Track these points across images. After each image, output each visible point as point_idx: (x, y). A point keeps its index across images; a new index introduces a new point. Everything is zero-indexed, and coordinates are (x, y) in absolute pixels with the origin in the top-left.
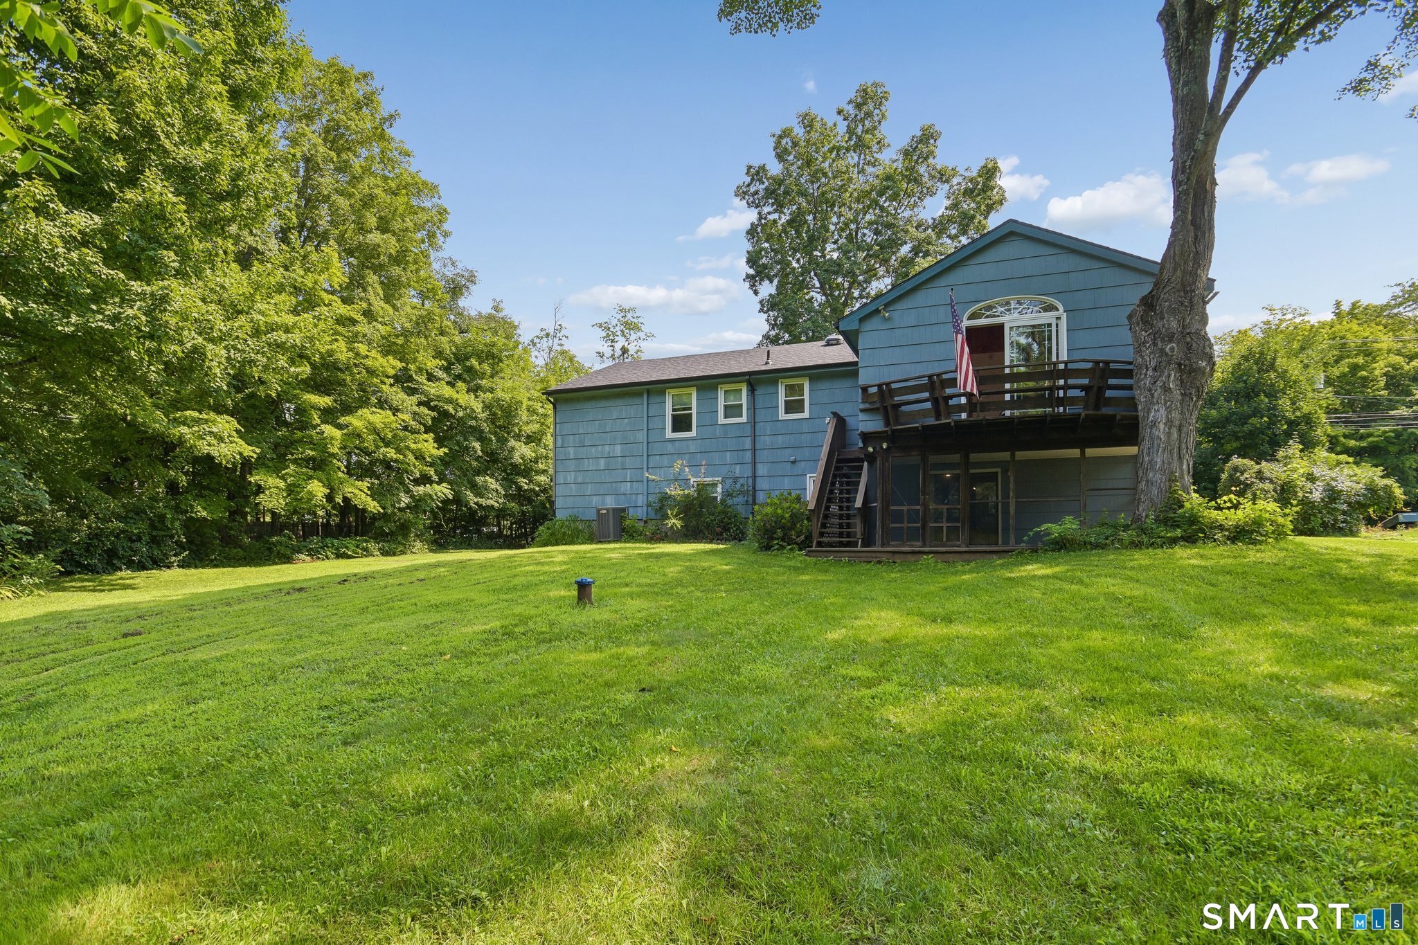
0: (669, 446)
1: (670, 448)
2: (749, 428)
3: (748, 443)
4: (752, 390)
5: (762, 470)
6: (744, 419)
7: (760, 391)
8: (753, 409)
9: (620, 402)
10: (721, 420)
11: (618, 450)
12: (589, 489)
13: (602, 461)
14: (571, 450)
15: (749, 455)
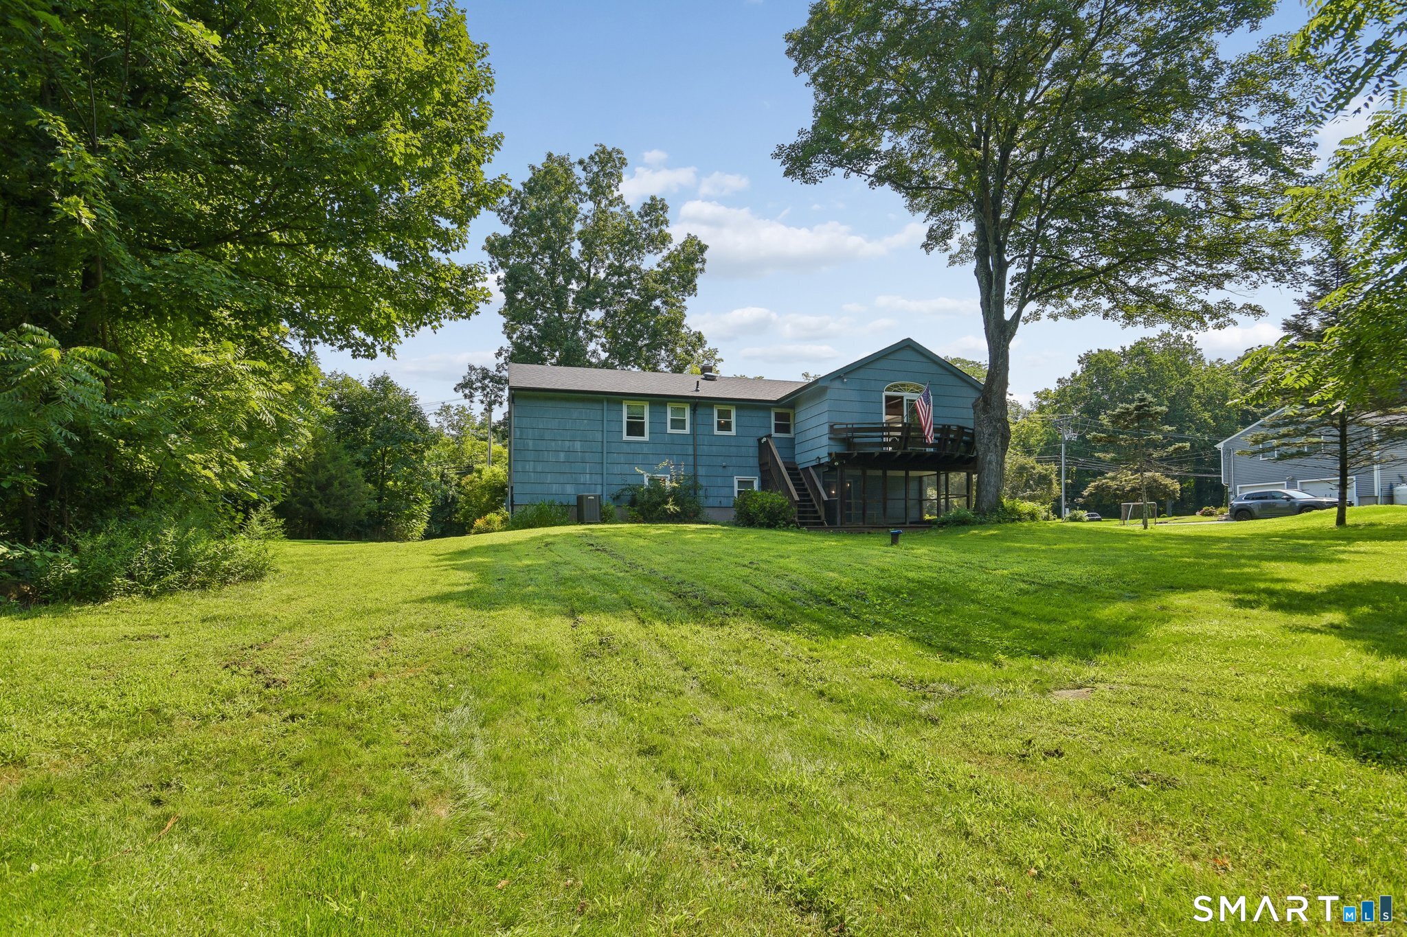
0: (625, 446)
1: (626, 448)
2: (690, 440)
3: (690, 450)
4: (694, 410)
5: (701, 471)
6: (687, 431)
7: (700, 411)
8: (693, 424)
9: (580, 405)
10: (669, 430)
11: (578, 446)
12: (549, 478)
13: (562, 455)
14: (531, 443)
15: (691, 458)
